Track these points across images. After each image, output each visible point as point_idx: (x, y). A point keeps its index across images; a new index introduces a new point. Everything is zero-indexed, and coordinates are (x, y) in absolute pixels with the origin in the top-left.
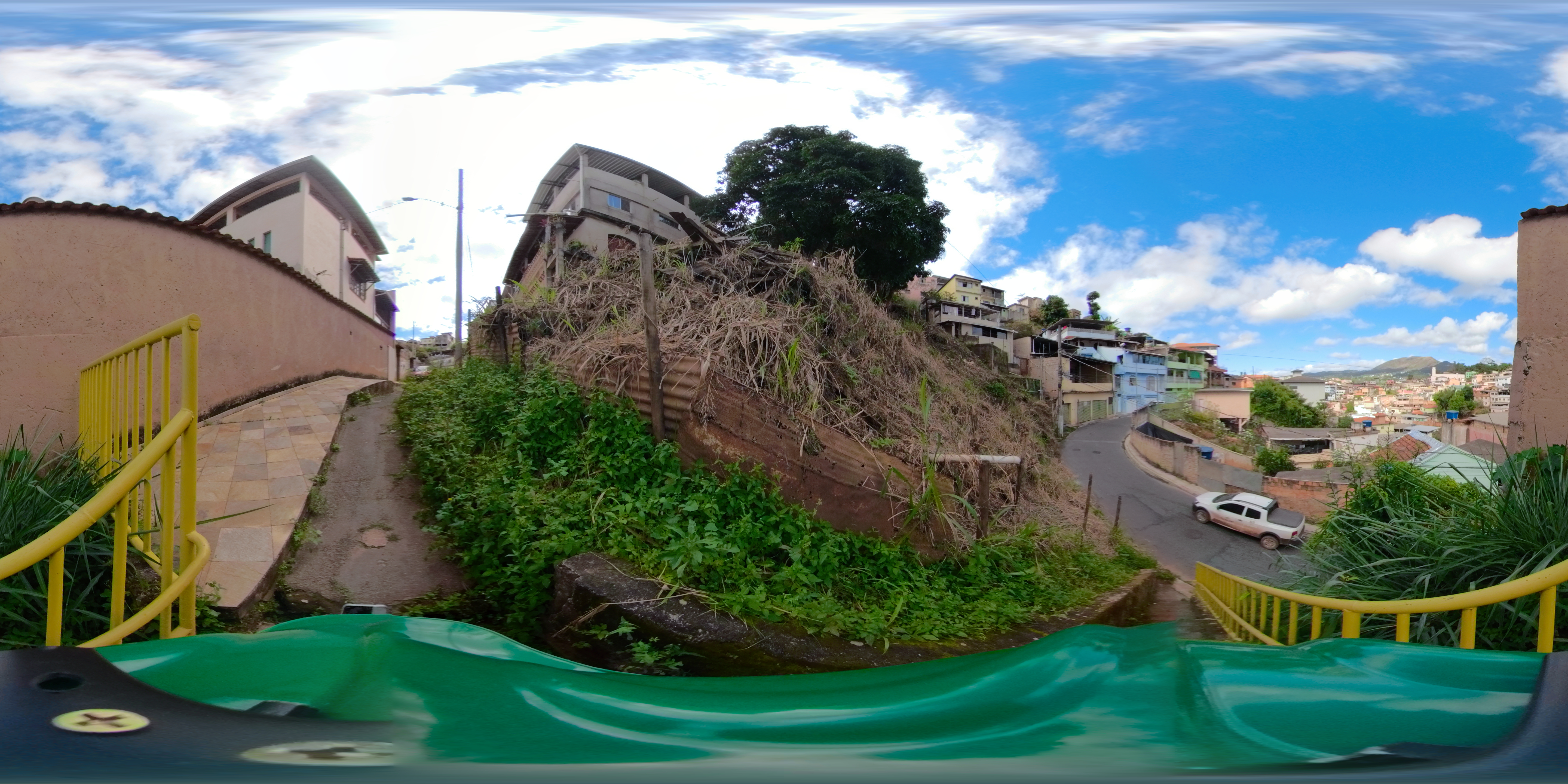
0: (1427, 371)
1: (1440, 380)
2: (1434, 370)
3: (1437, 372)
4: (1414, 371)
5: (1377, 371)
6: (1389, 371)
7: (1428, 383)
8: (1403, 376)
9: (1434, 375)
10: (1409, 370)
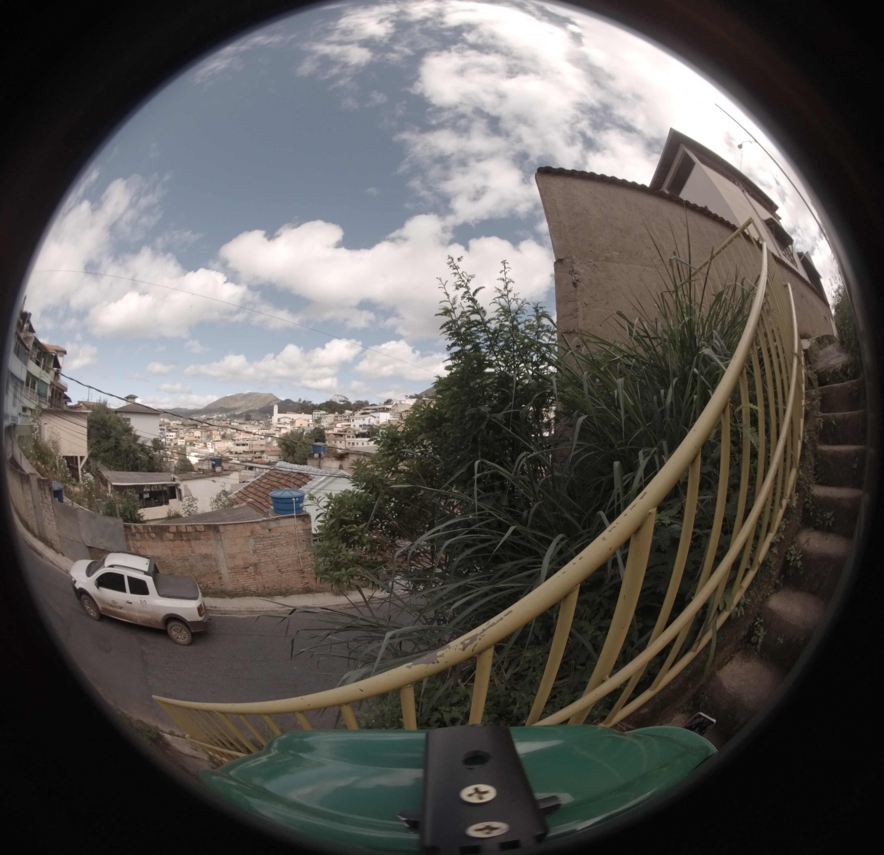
0: (267, 412)
1: (282, 421)
2: (276, 409)
3: (280, 412)
4: (251, 411)
5: (209, 410)
6: (222, 410)
7: (269, 425)
8: (238, 417)
9: (276, 415)
10: (245, 410)
